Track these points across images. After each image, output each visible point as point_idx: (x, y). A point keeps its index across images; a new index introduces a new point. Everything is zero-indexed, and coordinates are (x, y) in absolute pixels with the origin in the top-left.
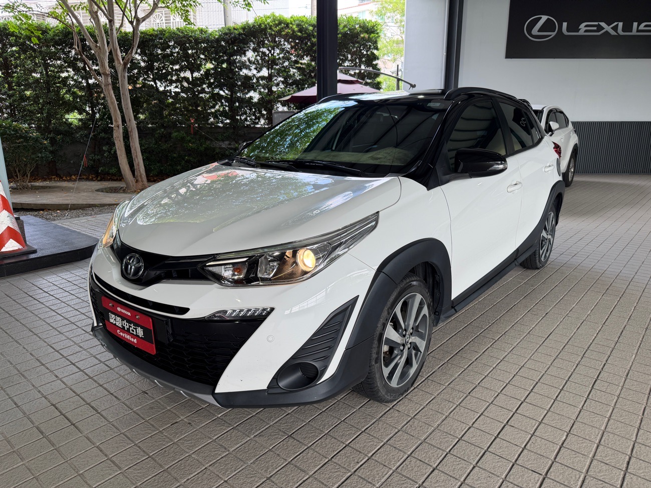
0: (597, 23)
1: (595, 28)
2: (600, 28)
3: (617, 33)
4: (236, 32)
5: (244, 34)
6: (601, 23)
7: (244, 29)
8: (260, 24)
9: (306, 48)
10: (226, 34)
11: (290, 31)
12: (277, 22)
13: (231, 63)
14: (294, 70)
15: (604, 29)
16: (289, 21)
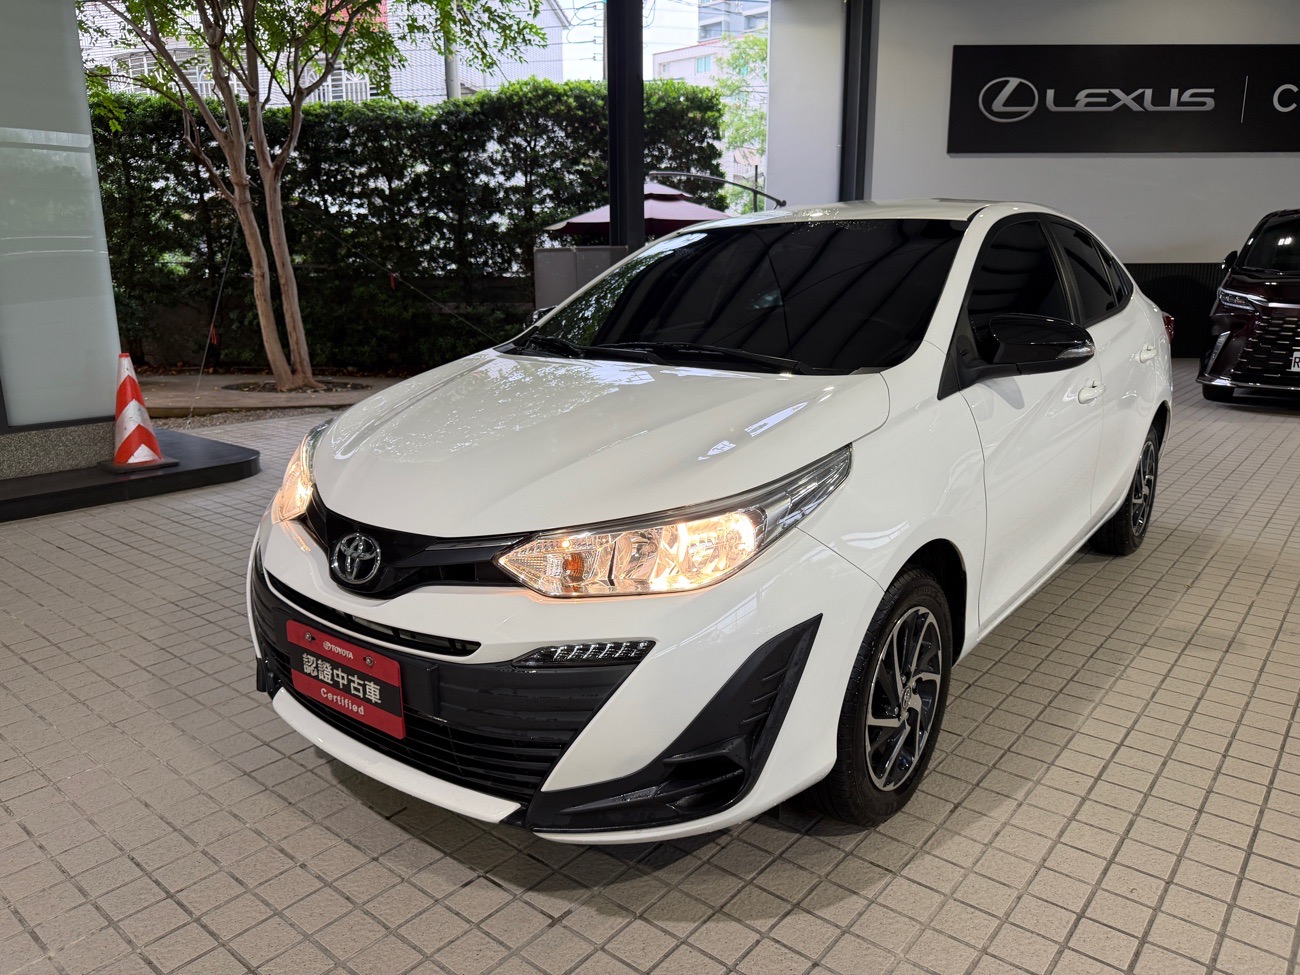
0: (1106, 91)
1: (1104, 100)
2: (1113, 99)
3: (1143, 107)
4: (469, 110)
5: (483, 113)
6: (1112, 91)
7: (482, 103)
8: (511, 96)
9: (591, 137)
10: (450, 113)
11: (563, 108)
12: (540, 92)
13: (458, 164)
14: (572, 177)
15: (1119, 100)
16: (561, 91)
